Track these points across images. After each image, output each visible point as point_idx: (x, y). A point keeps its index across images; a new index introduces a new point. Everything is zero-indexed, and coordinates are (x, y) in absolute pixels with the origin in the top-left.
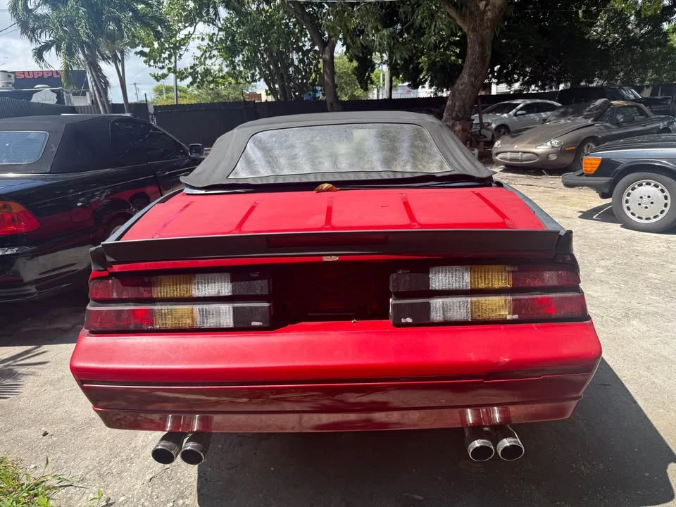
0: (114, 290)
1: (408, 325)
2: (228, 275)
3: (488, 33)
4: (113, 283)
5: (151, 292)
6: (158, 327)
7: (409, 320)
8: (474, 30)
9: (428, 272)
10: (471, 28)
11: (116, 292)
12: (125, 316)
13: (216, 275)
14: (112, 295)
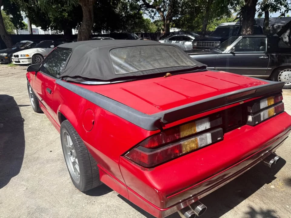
0: (163, 139)
1: (257, 124)
2: (207, 119)
3: (91, 7)
4: (162, 135)
5: (179, 135)
6: (184, 152)
7: (257, 122)
8: (85, 5)
9: (260, 103)
10: (84, 4)
11: (164, 140)
12: (169, 152)
13: (203, 120)
14: (162, 142)
